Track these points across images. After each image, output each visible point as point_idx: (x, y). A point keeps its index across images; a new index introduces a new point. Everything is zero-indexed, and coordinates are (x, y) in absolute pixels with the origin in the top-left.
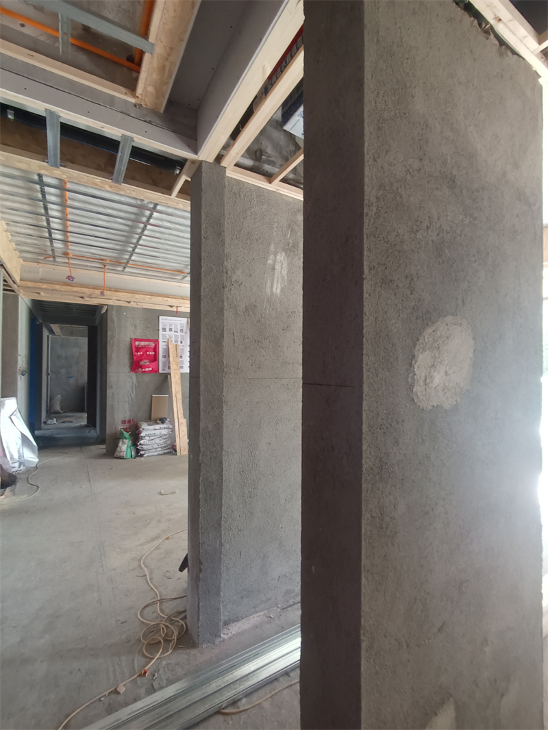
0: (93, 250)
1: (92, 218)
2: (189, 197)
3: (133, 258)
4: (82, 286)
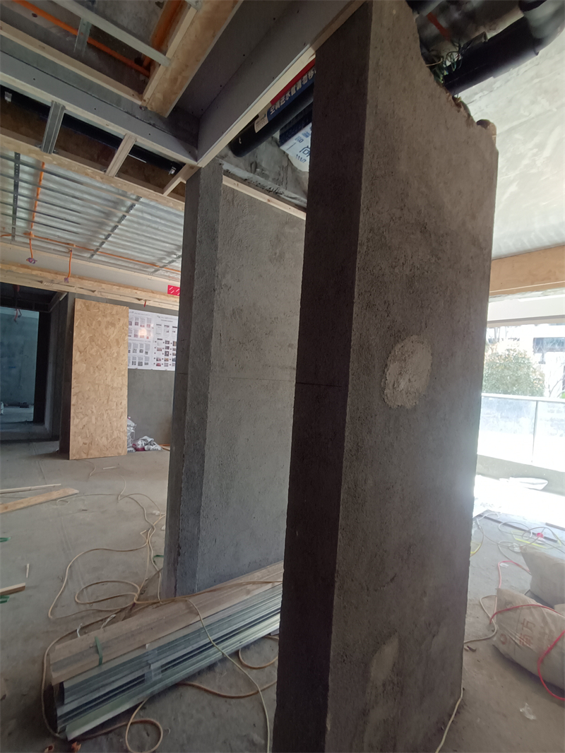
0: (59, 233)
1: (65, 201)
2: (184, 198)
3: (104, 246)
4: (42, 270)
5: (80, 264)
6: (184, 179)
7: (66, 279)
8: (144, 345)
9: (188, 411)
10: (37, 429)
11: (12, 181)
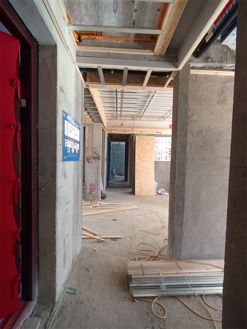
1: (131, 101)
4: (125, 127)
5: (137, 123)
6: (172, 78)
7: (132, 129)
8: (161, 151)
9: (176, 179)
10: (125, 183)
11: (115, 99)
